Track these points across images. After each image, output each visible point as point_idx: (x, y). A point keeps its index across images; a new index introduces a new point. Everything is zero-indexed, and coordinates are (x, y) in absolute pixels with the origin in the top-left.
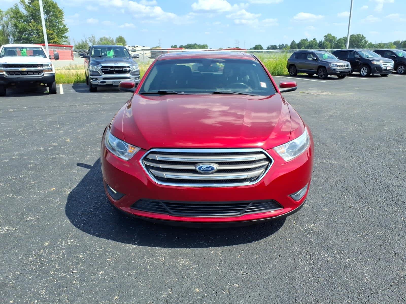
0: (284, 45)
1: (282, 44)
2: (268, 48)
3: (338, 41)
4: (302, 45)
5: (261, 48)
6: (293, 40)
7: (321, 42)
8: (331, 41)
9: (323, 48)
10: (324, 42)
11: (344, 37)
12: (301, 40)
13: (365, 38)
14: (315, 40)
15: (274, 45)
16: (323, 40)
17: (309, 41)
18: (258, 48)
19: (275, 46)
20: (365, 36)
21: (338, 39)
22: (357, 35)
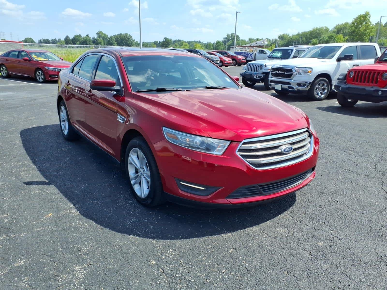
0: (57, 39)
1: (55, 39)
2: (40, 42)
3: (109, 38)
4: (76, 40)
5: (33, 42)
6: (66, 36)
7: (94, 39)
8: (103, 38)
9: (97, 44)
10: (97, 39)
11: (114, 35)
12: (75, 36)
13: (131, 37)
14: (88, 36)
15: (46, 39)
16: (96, 37)
17: (82, 37)
18: (28, 41)
19: (48, 40)
20: (131, 35)
21: (109, 36)
22: (125, 34)
